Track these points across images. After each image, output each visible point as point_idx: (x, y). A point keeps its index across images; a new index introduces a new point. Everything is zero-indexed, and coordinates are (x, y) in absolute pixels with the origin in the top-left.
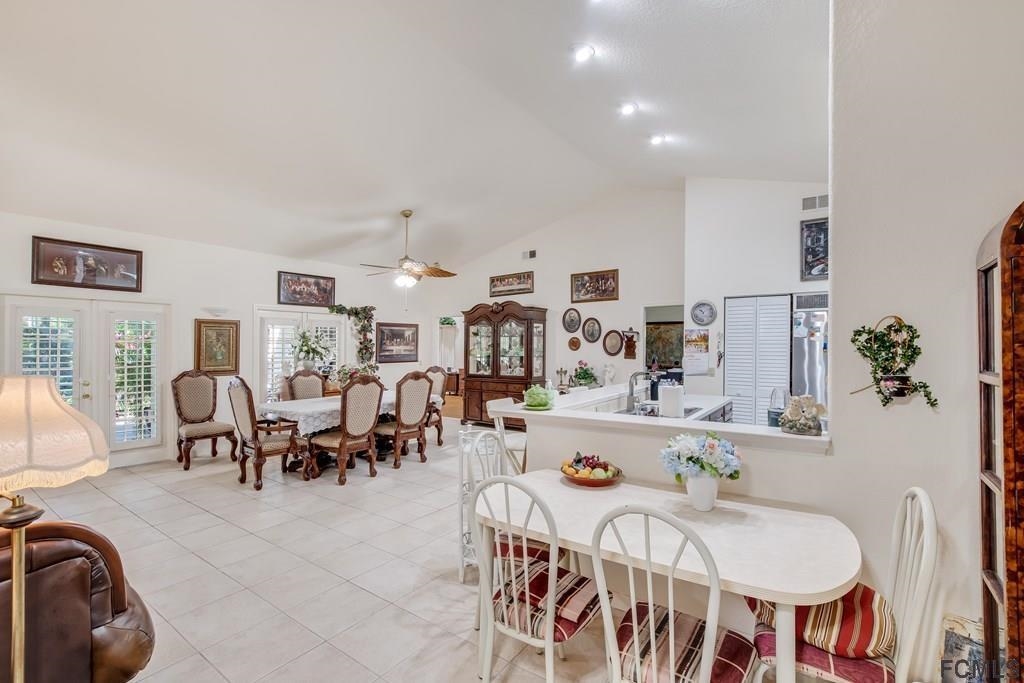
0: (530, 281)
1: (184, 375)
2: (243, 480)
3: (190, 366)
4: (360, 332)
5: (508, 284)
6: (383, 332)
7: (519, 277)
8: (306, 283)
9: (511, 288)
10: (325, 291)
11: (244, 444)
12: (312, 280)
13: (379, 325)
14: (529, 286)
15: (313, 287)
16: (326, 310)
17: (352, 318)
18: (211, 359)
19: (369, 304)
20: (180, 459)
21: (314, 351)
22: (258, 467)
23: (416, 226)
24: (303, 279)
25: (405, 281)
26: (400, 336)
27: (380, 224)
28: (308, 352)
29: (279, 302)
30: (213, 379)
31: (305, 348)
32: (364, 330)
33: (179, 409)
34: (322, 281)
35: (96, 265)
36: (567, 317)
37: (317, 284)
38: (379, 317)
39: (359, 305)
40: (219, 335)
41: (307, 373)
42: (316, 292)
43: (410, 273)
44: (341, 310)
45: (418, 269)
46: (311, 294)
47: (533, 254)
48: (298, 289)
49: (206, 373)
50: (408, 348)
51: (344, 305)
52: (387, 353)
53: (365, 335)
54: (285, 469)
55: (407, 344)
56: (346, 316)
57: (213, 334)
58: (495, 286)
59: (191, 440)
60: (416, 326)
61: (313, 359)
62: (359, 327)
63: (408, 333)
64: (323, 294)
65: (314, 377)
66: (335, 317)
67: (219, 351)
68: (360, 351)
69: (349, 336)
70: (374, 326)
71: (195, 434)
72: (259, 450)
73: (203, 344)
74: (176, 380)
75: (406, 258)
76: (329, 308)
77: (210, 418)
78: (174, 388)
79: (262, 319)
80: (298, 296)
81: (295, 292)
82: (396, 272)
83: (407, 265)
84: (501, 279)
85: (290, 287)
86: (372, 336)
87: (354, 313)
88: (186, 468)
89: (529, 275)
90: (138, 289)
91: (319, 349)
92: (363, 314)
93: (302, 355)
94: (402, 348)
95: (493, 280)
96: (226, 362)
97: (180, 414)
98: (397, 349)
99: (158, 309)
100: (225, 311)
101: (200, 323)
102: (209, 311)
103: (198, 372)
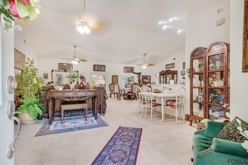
0: (174, 65)
1: (110, 84)
2: (118, 99)
3: (111, 83)
4: (138, 77)
5: (169, 66)
6: (143, 77)
7: (172, 64)
8: (129, 69)
9: (170, 67)
10: (132, 70)
11: (118, 94)
12: (130, 68)
13: (142, 76)
14: (174, 66)
16: (132, 73)
17: (137, 75)
18: (114, 82)
19: (140, 72)
20: (110, 97)
21: (130, 80)
22: (120, 97)
23: (147, 56)
24: (128, 68)
25: (145, 67)
26: (147, 78)
27: (141, 57)
28: (129, 81)
29: (124, 72)
31: (128, 80)
32: (139, 77)
33: (110, 89)
35: (100, 68)
36: (182, 72)
37: (131, 69)
38: (142, 74)
39: (138, 72)
40: (115, 78)
41: (129, 84)
42: (130, 70)
43: (145, 65)
44: (135, 73)
45: (147, 65)
47: (175, 59)
49: (113, 84)
50: (149, 80)
51: (135, 72)
52: (144, 82)
53: (139, 78)
54: (124, 99)
55: (148, 80)
56: (136, 74)
57: (114, 78)
58: (166, 67)
59: (111, 94)
60: (150, 76)
61: (130, 82)
62: (138, 76)
63: (149, 77)
64: (131, 70)
65: (130, 85)
66: (134, 74)
67: (115, 80)
68: (138, 81)
69: (136, 78)
70: (141, 76)
71: (112, 93)
72: (120, 94)
73: (113, 79)
74: (109, 85)
75: (145, 63)
77: (114, 91)
78: (109, 86)
79: (122, 75)
81: (127, 70)
82: (143, 65)
83: (145, 64)
84: (168, 65)
86: (141, 78)
87: (137, 74)
88: (111, 98)
89: (174, 64)
90: (105, 71)
91: (131, 80)
92: (139, 74)
93: (128, 81)
94: (147, 80)
95: (166, 65)
96: (116, 82)
97: (110, 90)
98: (146, 81)
99: (107, 74)
100: (116, 74)
101: (113, 76)
102: (114, 74)
103: (112, 84)
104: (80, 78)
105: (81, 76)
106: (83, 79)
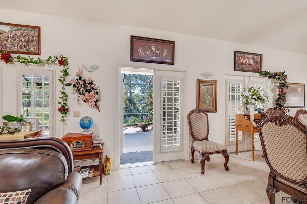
1: (193, 112)
3: (194, 107)
8: (248, 58)
10: (257, 62)
12: (250, 56)
15: (251, 60)
16: (257, 74)
18: (204, 103)
24: (246, 56)
26: (296, 90)
29: (235, 70)
30: (207, 115)
32: (283, 86)
33: (192, 132)
34: (255, 57)
35: (156, 50)
37: (253, 58)
40: (208, 89)
42: (252, 63)
44: (266, 74)
46: (250, 64)
48: (244, 62)
49: (203, 111)
51: (267, 71)
53: (282, 90)
55: (299, 97)
56: (268, 78)
57: (205, 88)
60: (304, 85)
63: (299, 89)
66: (262, 79)
67: (208, 98)
68: (278, 100)
73: (201, 94)
74: (189, 115)
76: (259, 73)
77: (206, 138)
78: (189, 119)
79: (226, 80)
80: (244, 66)
85: (240, 60)
87: (274, 76)
90: (172, 63)
94: (296, 98)
96: (211, 105)
97: (192, 135)
99: (180, 74)
100: (211, 74)
101: (199, 82)
102: (203, 75)
103: (198, 110)
104: (74, 86)
105: (80, 78)
106: (88, 91)
